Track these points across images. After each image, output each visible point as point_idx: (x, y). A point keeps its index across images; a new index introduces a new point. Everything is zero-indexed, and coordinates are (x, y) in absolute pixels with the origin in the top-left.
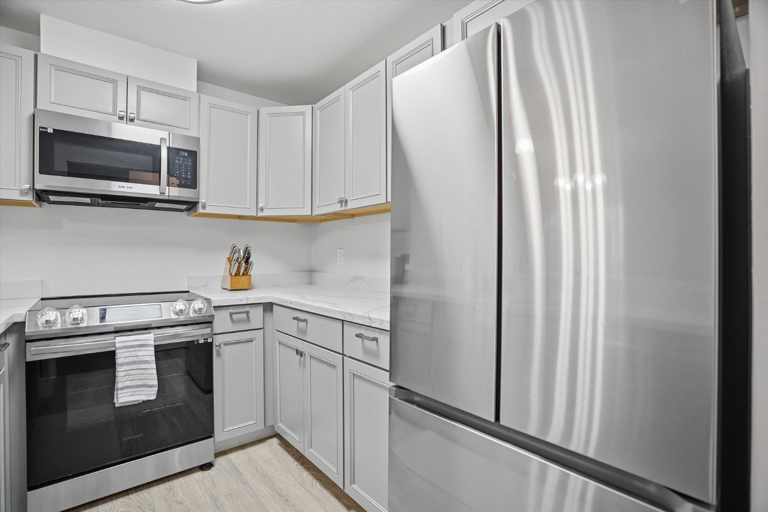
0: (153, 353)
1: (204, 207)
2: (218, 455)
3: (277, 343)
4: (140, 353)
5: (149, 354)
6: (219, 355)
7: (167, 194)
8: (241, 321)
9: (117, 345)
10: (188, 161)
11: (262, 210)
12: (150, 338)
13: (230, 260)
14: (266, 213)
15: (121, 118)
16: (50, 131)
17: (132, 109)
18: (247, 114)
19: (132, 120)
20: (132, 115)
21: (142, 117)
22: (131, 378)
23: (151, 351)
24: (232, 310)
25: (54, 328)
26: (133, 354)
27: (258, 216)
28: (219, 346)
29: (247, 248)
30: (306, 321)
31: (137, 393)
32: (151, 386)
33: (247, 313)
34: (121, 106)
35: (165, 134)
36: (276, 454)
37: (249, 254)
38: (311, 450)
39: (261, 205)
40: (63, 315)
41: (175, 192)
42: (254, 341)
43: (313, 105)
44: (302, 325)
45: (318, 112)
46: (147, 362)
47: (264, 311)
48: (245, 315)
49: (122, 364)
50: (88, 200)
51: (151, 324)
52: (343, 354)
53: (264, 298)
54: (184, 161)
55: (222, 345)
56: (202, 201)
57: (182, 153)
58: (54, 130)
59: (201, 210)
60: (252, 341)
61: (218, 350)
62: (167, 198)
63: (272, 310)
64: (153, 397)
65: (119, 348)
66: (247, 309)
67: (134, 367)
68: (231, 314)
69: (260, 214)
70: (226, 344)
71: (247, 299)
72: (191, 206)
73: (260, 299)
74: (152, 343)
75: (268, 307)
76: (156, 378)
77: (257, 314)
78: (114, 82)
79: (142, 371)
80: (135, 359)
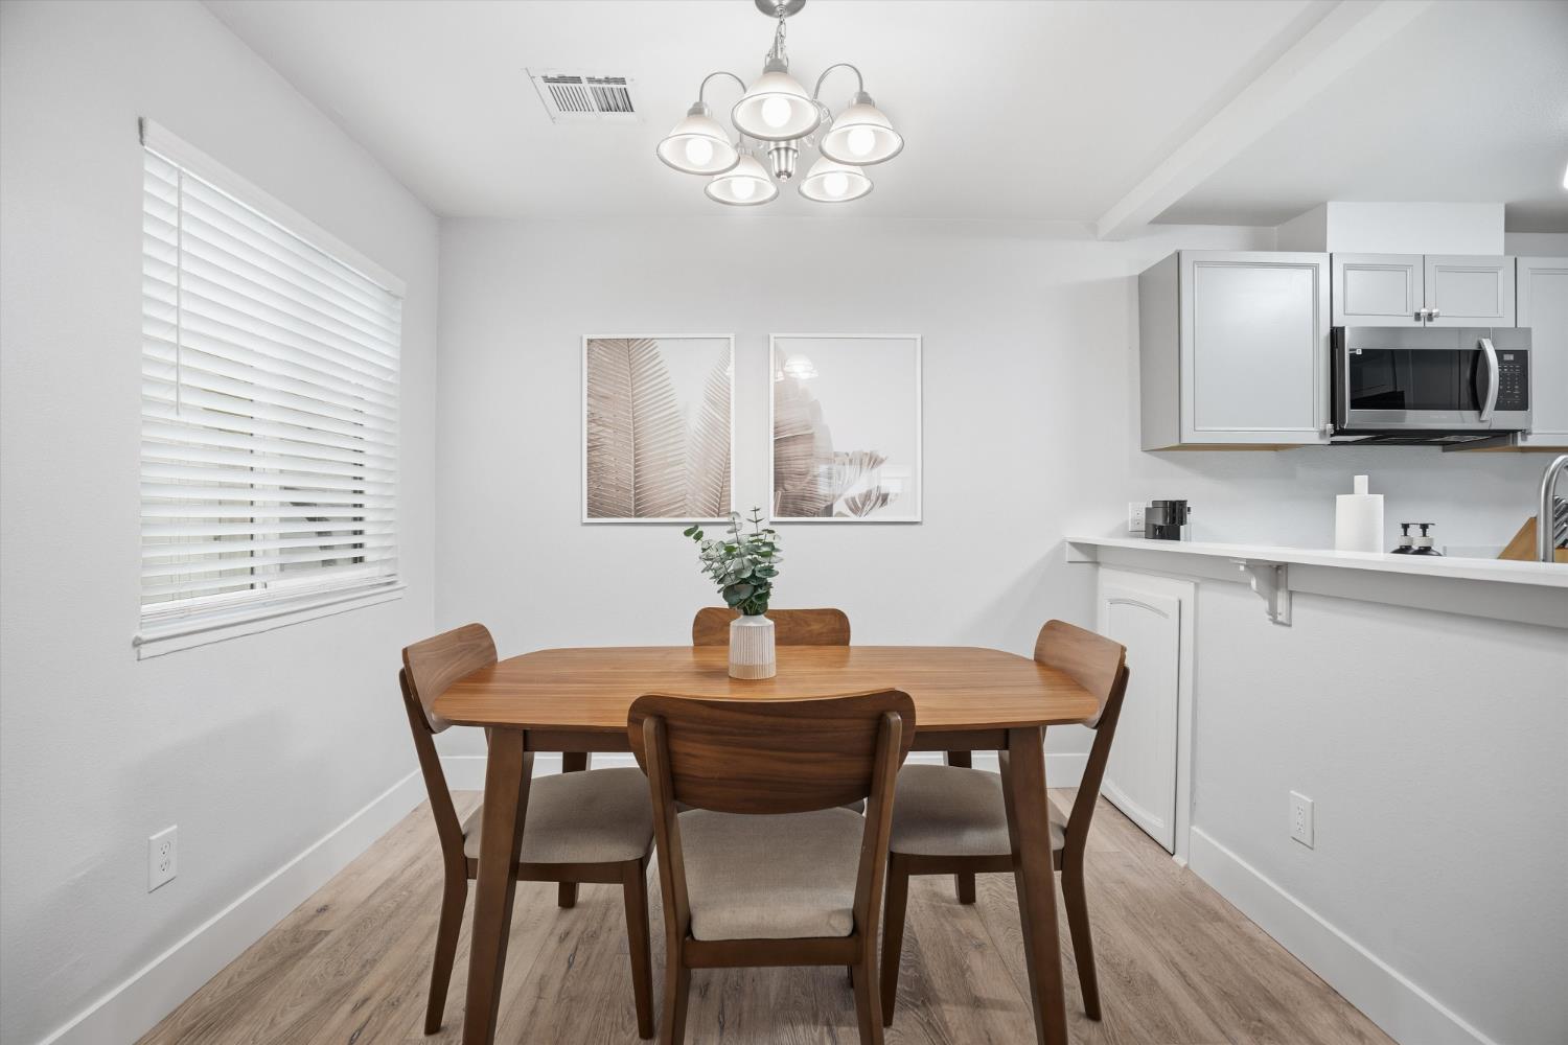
16: (1359, 352)
54: (1508, 369)
57: (1506, 357)
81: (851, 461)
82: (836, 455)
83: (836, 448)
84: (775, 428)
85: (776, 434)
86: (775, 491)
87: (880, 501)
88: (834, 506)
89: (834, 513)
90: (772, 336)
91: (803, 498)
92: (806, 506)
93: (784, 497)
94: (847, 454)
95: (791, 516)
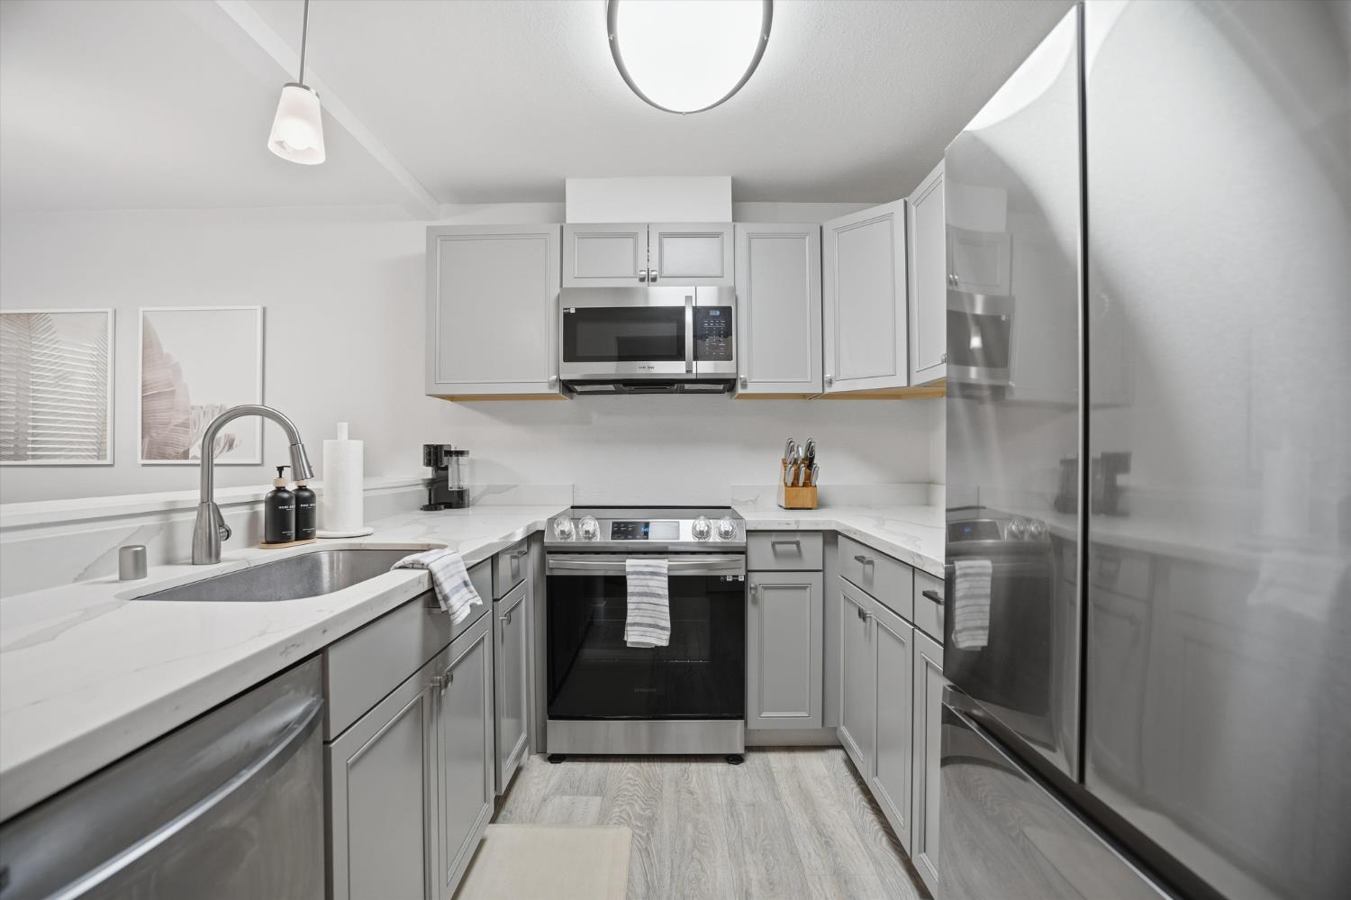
0: (666, 585)
1: (744, 386)
2: (749, 749)
3: (842, 597)
4: (651, 583)
5: (662, 586)
6: (755, 601)
7: (694, 371)
8: (787, 555)
9: (628, 569)
10: (719, 323)
11: (830, 382)
12: (663, 565)
13: (784, 462)
14: (837, 387)
15: (642, 280)
16: (573, 311)
17: (654, 265)
18: (802, 236)
19: (654, 280)
20: (654, 273)
21: (665, 273)
22: (641, 612)
23: (664, 583)
24: (774, 538)
25: (569, 541)
26: (644, 583)
27: (825, 393)
28: (756, 588)
29: (810, 443)
30: (871, 562)
31: (648, 634)
32: (663, 628)
33: (798, 544)
34: (643, 265)
35: (690, 291)
36: (835, 774)
37: (812, 453)
38: (876, 779)
39: (828, 375)
40: (576, 527)
41: (705, 368)
42: (808, 589)
43: (907, 199)
44: (868, 567)
45: (914, 207)
46: (658, 596)
47: (825, 544)
48: (794, 547)
49: (633, 594)
50: (611, 387)
51: (667, 547)
52: (913, 624)
53: (824, 523)
54: (714, 323)
55: (760, 588)
56: (742, 376)
57: (712, 313)
58: (576, 309)
59: (740, 390)
60: (805, 588)
61: (754, 595)
62: (694, 377)
63: (836, 543)
64: (665, 643)
65: (629, 573)
66: (798, 538)
67: (646, 599)
68: (773, 545)
69: (828, 390)
70: (765, 588)
71: (797, 522)
72: (729, 384)
73: (818, 524)
74: (665, 571)
75: (831, 537)
76: (669, 618)
77: (813, 547)
78: (633, 236)
79: (652, 607)
80: (646, 589)
81: (205, 413)
82: (193, 408)
83: (193, 403)
84: (143, 386)
85: (143, 391)
86: (143, 438)
87: (227, 447)
88: (190, 451)
89: (190, 456)
90: (141, 309)
91: (166, 444)
92: (170, 450)
93: (151, 443)
94: (202, 408)
95: (155, 459)
